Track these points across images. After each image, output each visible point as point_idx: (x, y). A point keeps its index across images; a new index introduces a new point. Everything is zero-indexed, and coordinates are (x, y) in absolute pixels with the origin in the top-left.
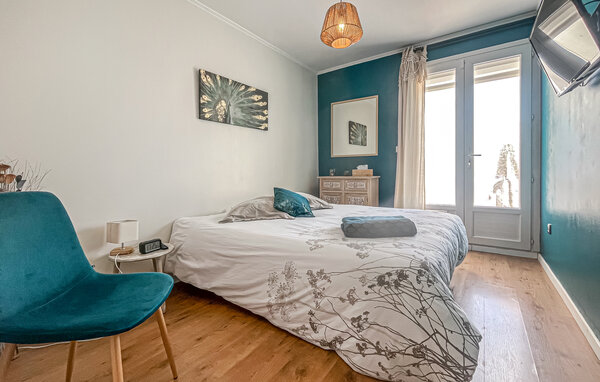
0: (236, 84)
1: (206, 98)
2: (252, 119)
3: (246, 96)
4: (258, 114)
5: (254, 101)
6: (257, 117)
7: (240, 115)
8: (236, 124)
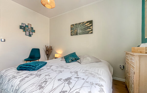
0: (80, 24)
1: (72, 30)
2: (85, 32)
3: (83, 25)
4: (88, 29)
5: (86, 26)
6: (87, 30)
7: (81, 31)
8: (80, 34)
